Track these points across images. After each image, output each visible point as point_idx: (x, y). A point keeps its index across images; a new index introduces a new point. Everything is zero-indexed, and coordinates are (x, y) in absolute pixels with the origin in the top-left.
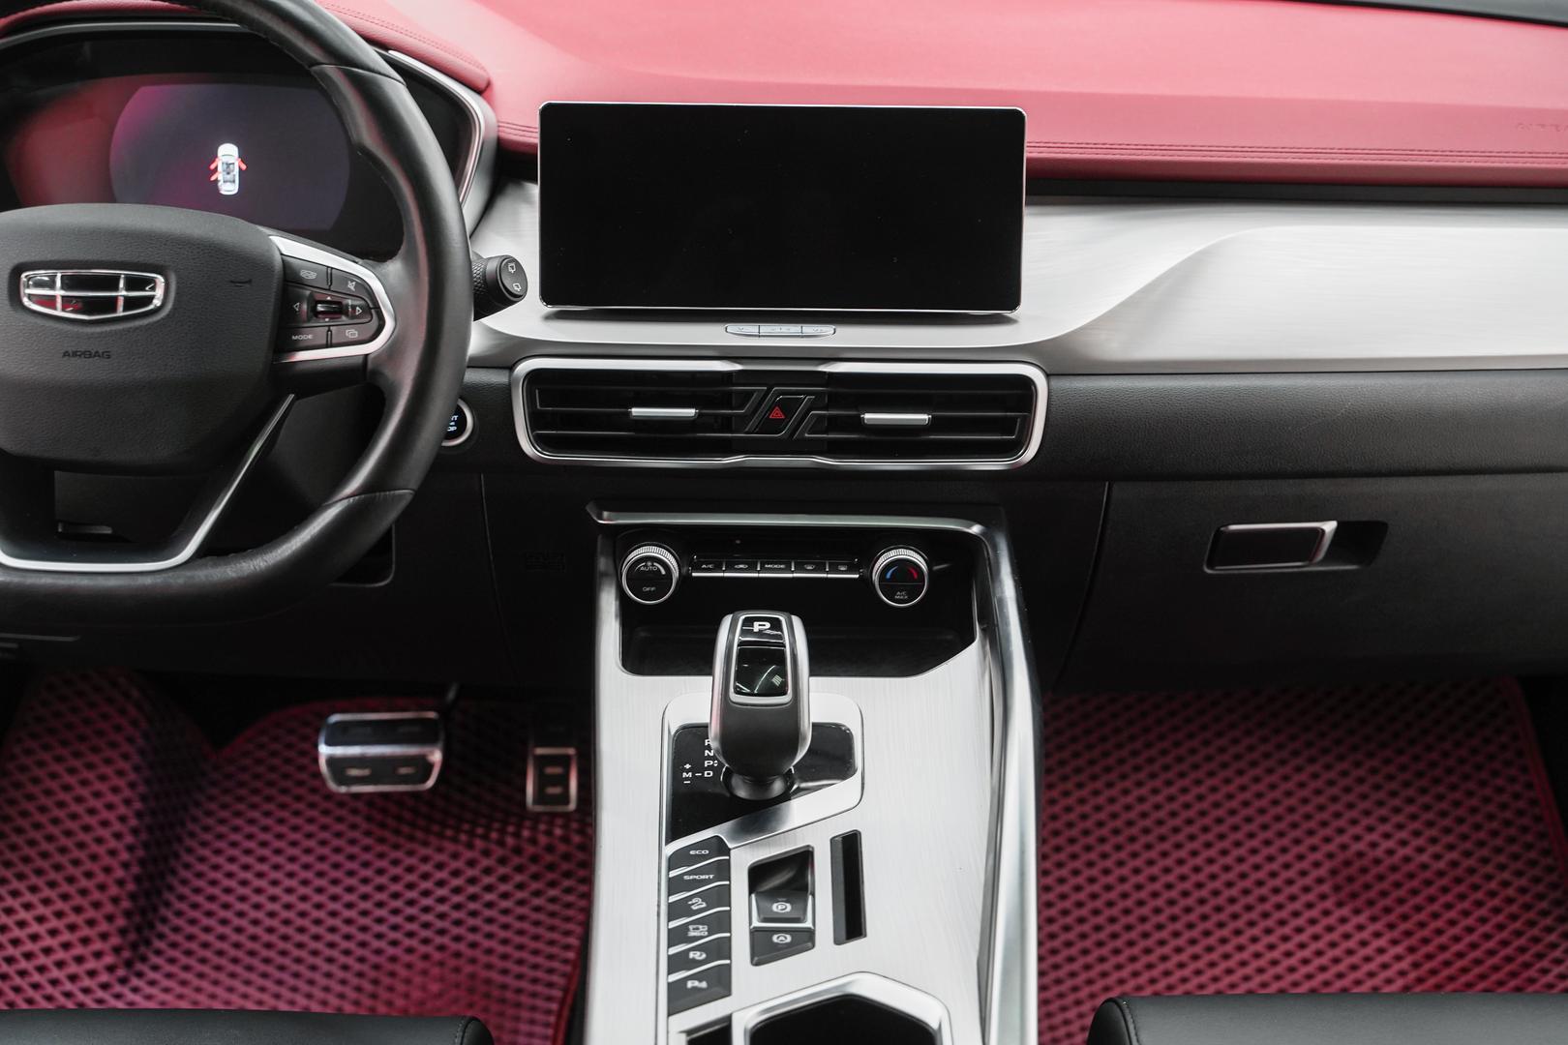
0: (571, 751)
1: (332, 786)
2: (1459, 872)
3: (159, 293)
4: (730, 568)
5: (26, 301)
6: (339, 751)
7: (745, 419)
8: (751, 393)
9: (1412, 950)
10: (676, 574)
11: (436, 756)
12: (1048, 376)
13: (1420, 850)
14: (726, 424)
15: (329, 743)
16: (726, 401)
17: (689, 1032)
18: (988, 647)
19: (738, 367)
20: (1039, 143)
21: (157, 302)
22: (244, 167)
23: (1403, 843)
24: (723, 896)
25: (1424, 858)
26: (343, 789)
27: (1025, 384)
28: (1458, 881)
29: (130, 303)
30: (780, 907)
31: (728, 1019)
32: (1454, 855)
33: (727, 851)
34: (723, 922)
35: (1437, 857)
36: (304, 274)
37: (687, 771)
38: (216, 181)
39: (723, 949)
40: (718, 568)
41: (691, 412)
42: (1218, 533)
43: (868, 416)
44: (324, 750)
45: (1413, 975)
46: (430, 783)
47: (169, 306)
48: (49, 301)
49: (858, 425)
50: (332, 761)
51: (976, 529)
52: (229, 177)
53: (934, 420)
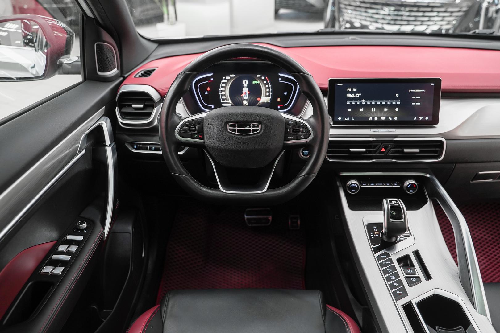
0: (298, 216)
1: (248, 225)
2: (494, 240)
3: (259, 128)
4: (370, 185)
5: (228, 129)
6: (249, 217)
7: (376, 151)
8: (377, 145)
9: (486, 258)
10: (359, 187)
11: (270, 218)
12: (446, 140)
13: (485, 235)
14: (370, 152)
15: (247, 215)
16: (370, 147)
17: (402, 306)
18: (432, 203)
19: (375, 139)
20: (445, 85)
21: (260, 130)
22: (249, 93)
23: (481, 234)
24: (394, 268)
25: (486, 237)
26: (250, 225)
27: (442, 142)
28: (494, 242)
29: (253, 131)
30: (409, 271)
31: (411, 301)
32: (493, 236)
33: (390, 256)
34: (397, 275)
35: (489, 237)
36: (289, 122)
37: (372, 235)
38: (243, 96)
39: (400, 283)
40: (367, 185)
41: (364, 150)
42: (477, 174)
43: (405, 150)
44: (246, 217)
45: (487, 263)
46: (269, 224)
47: (262, 131)
48: (234, 130)
49: (403, 152)
50: (248, 219)
51: (428, 176)
52: (245, 95)
53: (420, 151)
